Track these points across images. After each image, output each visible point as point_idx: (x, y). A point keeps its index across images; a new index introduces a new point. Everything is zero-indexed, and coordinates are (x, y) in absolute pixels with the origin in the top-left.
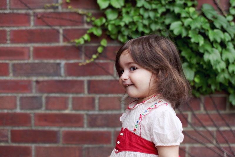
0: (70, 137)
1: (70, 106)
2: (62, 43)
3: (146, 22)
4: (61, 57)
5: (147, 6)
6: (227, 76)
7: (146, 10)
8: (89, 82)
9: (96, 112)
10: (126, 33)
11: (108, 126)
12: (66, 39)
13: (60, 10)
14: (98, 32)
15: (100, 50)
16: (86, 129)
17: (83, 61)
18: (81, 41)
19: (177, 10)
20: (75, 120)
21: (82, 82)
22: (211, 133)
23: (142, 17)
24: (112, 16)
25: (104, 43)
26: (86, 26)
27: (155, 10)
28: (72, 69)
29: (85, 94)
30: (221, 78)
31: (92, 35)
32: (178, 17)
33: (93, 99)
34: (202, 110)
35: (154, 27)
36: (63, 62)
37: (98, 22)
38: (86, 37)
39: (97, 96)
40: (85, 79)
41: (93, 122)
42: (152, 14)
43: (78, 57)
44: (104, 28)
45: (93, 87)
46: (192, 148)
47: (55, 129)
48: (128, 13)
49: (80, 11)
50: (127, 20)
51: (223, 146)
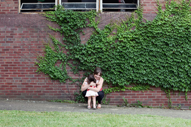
0: (35, 86)
1: (35, 82)
2: (34, 72)
3: (46, 69)
4: (34, 74)
5: (46, 66)
6: (58, 77)
7: (46, 67)
8: (38, 78)
9: (39, 82)
10: (43, 70)
11: (41, 85)
12: (34, 71)
13: (33, 67)
14: (39, 70)
15: (39, 73)
16: (37, 85)
17: (37, 75)
18: (36, 72)
19: (51, 67)
20: (36, 84)
21: (37, 78)
22: (57, 86)
23: (46, 68)
24: (41, 68)
25: (40, 72)
26: (37, 69)
27: (48, 67)
28: (35, 76)
29: (37, 80)
30: (57, 77)
31: (38, 71)
32: (51, 68)
33: (38, 80)
34: (56, 82)
35: (47, 69)
36: (34, 75)
37: (39, 69)
38: (37, 71)
39: (39, 80)
40: (37, 77)
41: (38, 84)
42: (47, 67)
43: (36, 74)
44: (40, 69)
45: (38, 79)
46: (54, 88)
47: (32, 85)
48: (43, 67)
49: (36, 67)
50: (43, 68)
51: (59, 88)
